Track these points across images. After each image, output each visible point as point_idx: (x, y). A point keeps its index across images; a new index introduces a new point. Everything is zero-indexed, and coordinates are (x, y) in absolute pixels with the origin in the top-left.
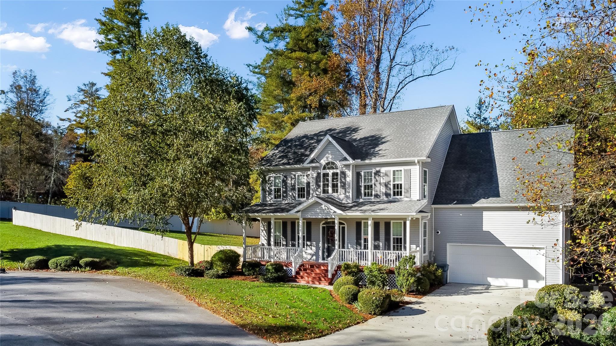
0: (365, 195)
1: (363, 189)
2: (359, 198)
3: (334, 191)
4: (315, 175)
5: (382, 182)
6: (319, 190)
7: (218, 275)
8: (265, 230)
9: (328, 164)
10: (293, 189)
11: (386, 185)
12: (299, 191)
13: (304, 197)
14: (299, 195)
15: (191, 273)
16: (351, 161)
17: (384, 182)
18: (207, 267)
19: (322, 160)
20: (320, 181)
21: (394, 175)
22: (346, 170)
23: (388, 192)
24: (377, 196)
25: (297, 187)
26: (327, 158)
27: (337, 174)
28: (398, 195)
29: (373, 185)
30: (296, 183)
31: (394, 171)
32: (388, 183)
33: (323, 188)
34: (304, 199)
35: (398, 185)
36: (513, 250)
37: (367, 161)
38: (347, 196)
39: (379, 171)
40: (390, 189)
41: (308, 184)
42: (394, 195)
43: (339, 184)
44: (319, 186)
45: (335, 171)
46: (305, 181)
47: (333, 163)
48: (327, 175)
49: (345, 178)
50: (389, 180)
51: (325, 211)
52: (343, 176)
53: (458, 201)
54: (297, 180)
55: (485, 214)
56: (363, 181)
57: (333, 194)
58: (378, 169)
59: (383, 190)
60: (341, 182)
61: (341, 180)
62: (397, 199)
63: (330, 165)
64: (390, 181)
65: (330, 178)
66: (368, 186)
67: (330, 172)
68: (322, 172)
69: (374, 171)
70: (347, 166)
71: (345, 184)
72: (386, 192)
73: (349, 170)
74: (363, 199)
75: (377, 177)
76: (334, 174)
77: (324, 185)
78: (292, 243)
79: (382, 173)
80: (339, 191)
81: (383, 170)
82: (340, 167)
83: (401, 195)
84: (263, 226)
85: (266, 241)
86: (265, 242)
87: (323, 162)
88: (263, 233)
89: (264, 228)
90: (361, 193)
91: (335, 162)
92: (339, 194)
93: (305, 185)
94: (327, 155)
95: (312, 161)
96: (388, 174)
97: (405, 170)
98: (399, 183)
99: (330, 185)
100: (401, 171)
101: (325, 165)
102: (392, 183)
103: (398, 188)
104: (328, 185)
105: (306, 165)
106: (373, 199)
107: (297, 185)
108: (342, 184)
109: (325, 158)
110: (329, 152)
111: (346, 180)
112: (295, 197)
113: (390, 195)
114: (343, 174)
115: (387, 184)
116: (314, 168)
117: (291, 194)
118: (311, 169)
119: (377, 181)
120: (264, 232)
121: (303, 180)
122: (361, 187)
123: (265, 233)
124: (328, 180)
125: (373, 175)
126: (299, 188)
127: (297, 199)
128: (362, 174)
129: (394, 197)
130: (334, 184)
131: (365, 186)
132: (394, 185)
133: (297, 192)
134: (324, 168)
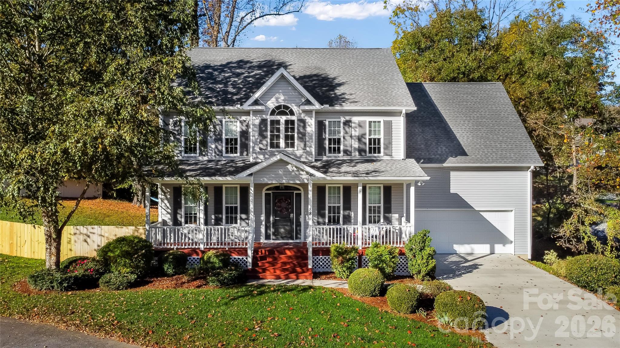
0: (330, 152)
1: (327, 142)
2: (322, 155)
3: (287, 145)
4: (257, 122)
5: (353, 135)
6: (264, 142)
7: (130, 282)
8: (167, 199)
9: (278, 107)
10: (218, 139)
11: (360, 139)
12: (227, 144)
13: (236, 153)
14: (227, 148)
15: (73, 284)
16: (317, 106)
17: (357, 134)
18: (98, 270)
19: (269, 102)
20: (266, 130)
21: (370, 126)
22: (306, 118)
23: (362, 146)
24: (346, 152)
25: (224, 137)
26: (277, 99)
27: (293, 122)
28: (375, 152)
29: (342, 139)
30: (224, 132)
31: (370, 122)
32: (362, 137)
33: (271, 140)
34: (235, 155)
35: (375, 139)
36: (481, 213)
37: (337, 108)
38: (308, 152)
39: (350, 121)
40: (365, 144)
41: (245, 134)
42: (370, 152)
43: (296, 135)
44: (265, 137)
45: (290, 117)
46: (239, 130)
47: (286, 107)
48: (278, 122)
49: (304, 127)
50: (363, 132)
51: (293, 173)
52: (302, 124)
53: (424, 159)
54: (224, 127)
55: (453, 174)
56: (327, 132)
57: (287, 149)
58: (348, 118)
59: (356, 145)
60: (299, 132)
61: (298, 130)
62: (375, 157)
63: (281, 110)
64: (365, 134)
65: (282, 127)
66: (334, 139)
67: (283, 119)
68: (269, 118)
69: (342, 120)
70: (308, 113)
71: (304, 135)
72: (359, 147)
73: (311, 117)
74: (328, 157)
75: (347, 129)
76: (287, 122)
77: (272, 137)
78: (215, 217)
79: (354, 123)
80: (296, 144)
81: (356, 119)
82: (297, 112)
83: (379, 152)
84: (165, 193)
85: (169, 216)
86: (167, 218)
87: (271, 104)
88: (163, 204)
89: (165, 195)
90: (325, 148)
91: (290, 106)
92: (296, 148)
93: (238, 135)
94: (277, 95)
95: (256, 103)
96: (362, 125)
97: (385, 122)
98: (377, 137)
99: (282, 135)
100: (379, 122)
101: (273, 109)
102: (367, 137)
103: (375, 144)
104: (278, 137)
105: (246, 107)
106: (341, 156)
107: (224, 135)
108: (300, 136)
109: (273, 99)
110: (280, 91)
111: (306, 130)
112: (221, 152)
113: (365, 151)
114: (303, 121)
115: (360, 137)
116: (256, 112)
117: (213, 146)
118: (251, 113)
119: (346, 133)
120: (166, 202)
121: (234, 128)
122: (325, 139)
123: (168, 205)
124: (278, 130)
125: (342, 125)
126: (227, 139)
127: (224, 154)
128: (327, 123)
129: (370, 155)
130: (288, 135)
131: (330, 140)
132: (370, 140)
133: (224, 145)
134: (273, 113)
